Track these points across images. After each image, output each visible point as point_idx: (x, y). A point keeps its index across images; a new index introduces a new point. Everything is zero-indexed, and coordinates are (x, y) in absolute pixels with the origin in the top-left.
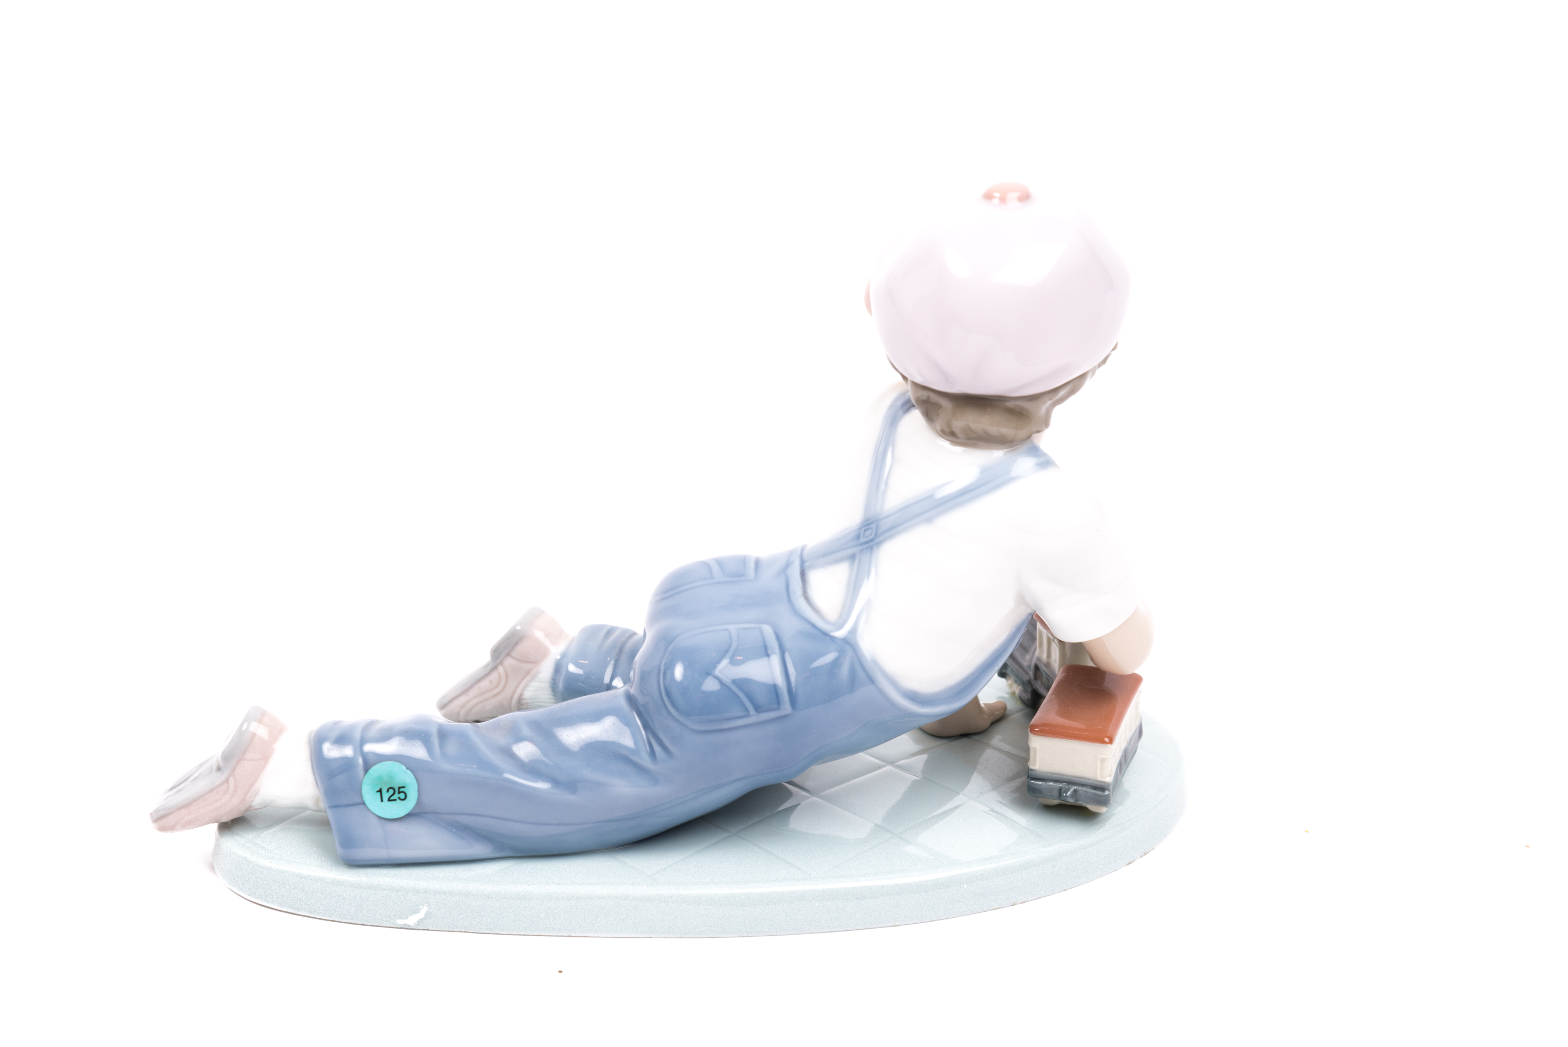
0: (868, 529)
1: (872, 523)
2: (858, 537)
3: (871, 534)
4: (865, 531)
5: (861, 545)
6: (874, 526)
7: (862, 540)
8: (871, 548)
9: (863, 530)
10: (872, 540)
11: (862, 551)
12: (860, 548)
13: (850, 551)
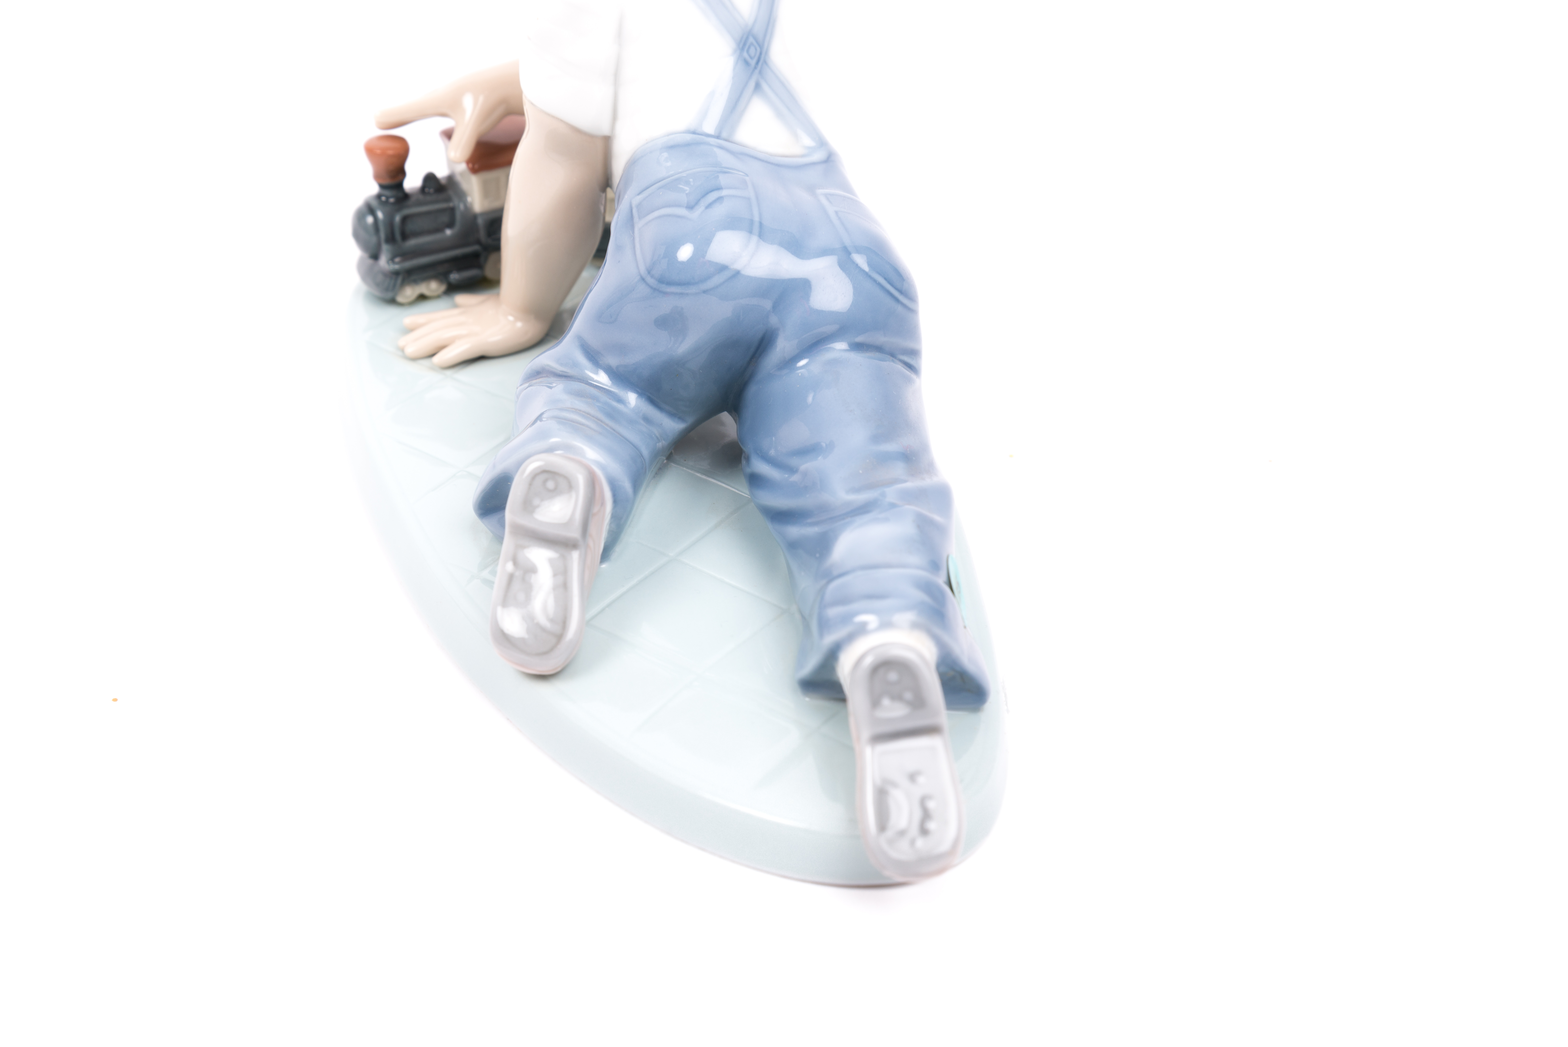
0: (749, 48)
1: (747, 38)
2: (747, 63)
3: (756, 49)
4: (748, 51)
5: (755, 68)
6: (751, 40)
7: (753, 62)
8: (765, 62)
9: (745, 55)
10: (761, 54)
11: (760, 72)
12: (757, 71)
13: (752, 84)
